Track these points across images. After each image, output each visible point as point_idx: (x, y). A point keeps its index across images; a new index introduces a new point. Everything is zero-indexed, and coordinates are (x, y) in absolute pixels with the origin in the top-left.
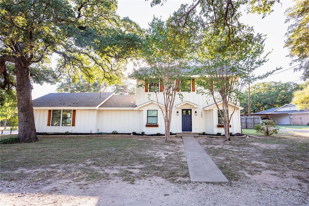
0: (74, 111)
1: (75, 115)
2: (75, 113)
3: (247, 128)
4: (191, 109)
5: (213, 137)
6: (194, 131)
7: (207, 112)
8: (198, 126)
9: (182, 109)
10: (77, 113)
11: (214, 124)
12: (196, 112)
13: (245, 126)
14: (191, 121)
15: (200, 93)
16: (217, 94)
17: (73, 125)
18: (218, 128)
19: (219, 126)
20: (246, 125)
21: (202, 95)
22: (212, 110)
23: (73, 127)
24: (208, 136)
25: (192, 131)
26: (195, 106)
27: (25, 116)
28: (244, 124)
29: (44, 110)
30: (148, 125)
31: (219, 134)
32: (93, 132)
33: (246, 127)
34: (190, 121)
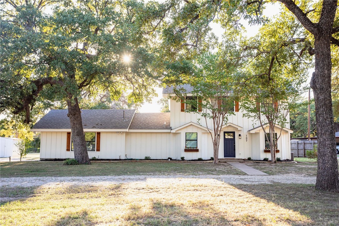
0: (99, 134)
1: (100, 138)
2: (100, 136)
3: (305, 157)
4: (235, 132)
5: (260, 163)
6: (237, 156)
7: (252, 135)
8: (242, 151)
9: (224, 132)
10: (102, 136)
11: (261, 148)
12: (240, 135)
13: (303, 154)
14: (235, 146)
15: (246, 116)
16: (264, 118)
17: (98, 150)
18: (265, 153)
19: (266, 151)
20: (304, 152)
21: (248, 118)
22: (259, 133)
23: (98, 152)
24: (254, 161)
25: (235, 157)
26: (239, 129)
27: (81, 140)
28: (302, 151)
29: (62, 132)
30: (187, 150)
31: (266, 160)
32: (122, 158)
33: (305, 155)
34: (233, 146)
